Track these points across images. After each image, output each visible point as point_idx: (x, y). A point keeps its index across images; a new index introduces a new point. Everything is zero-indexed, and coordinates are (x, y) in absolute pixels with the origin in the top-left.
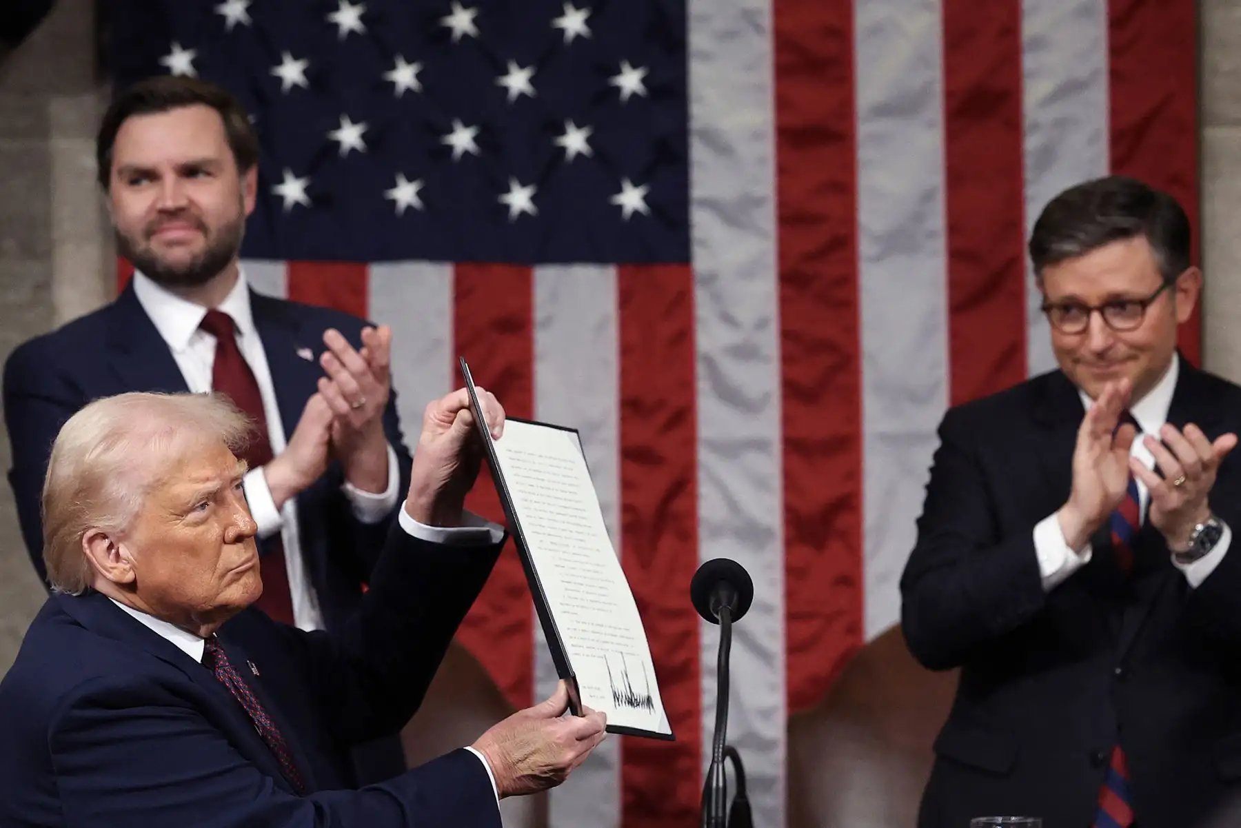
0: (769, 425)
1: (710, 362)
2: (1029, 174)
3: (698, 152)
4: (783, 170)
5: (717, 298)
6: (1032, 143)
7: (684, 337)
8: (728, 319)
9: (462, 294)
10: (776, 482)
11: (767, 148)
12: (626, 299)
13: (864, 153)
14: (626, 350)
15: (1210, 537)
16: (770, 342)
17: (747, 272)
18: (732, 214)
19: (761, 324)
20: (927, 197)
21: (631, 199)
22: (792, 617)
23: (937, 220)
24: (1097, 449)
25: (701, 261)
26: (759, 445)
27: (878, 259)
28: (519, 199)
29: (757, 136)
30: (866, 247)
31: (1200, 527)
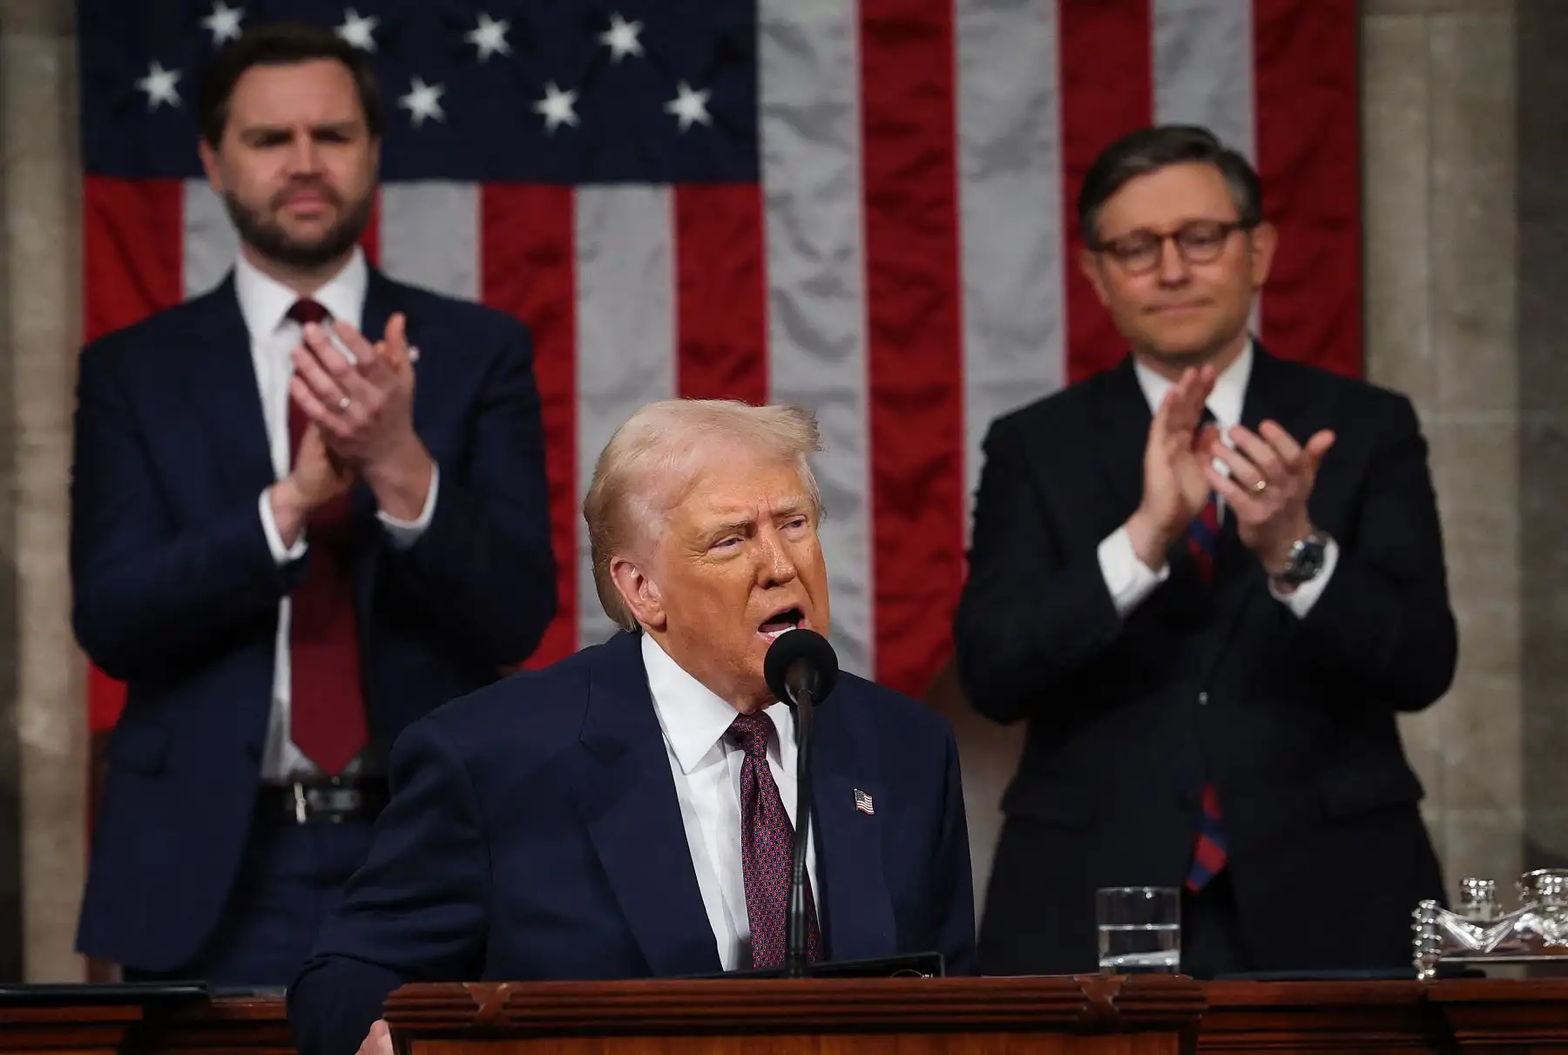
0: (853, 373)
1: (784, 299)
2: (1159, 74)
3: (769, 51)
4: (871, 72)
5: (791, 224)
6: (1161, 38)
7: (752, 268)
8: (805, 249)
9: (491, 219)
10: (862, 441)
11: (850, 46)
12: (685, 224)
13: (965, 51)
14: (685, 284)
15: (1312, 558)
16: (854, 275)
17: (827, 193)
18: (809, 124)
19: (843, 254)
20: (1038, 102)
21: (690, 106)
22: (883, 599)
23: (1050, 128)
24: (1173, 444)
25: (774, 180)
26: (842, 397)
27: (982, 176)
28: (558, 107)
29: (837, 32)
30: (966, 162)
31: (1299, 545)
